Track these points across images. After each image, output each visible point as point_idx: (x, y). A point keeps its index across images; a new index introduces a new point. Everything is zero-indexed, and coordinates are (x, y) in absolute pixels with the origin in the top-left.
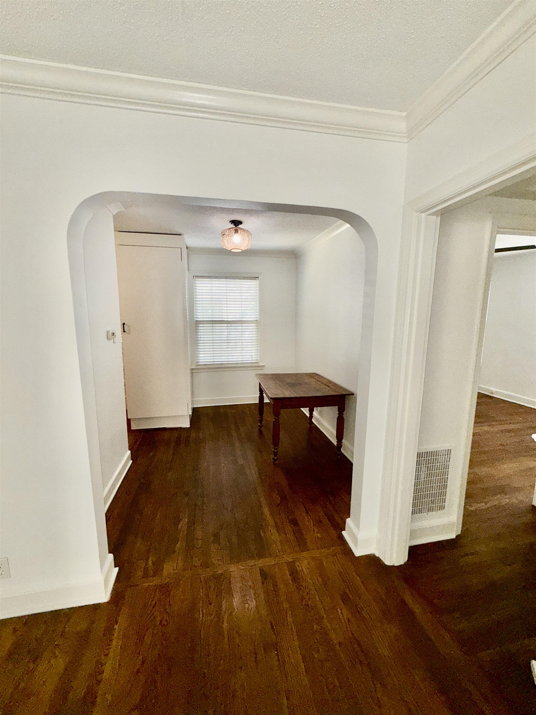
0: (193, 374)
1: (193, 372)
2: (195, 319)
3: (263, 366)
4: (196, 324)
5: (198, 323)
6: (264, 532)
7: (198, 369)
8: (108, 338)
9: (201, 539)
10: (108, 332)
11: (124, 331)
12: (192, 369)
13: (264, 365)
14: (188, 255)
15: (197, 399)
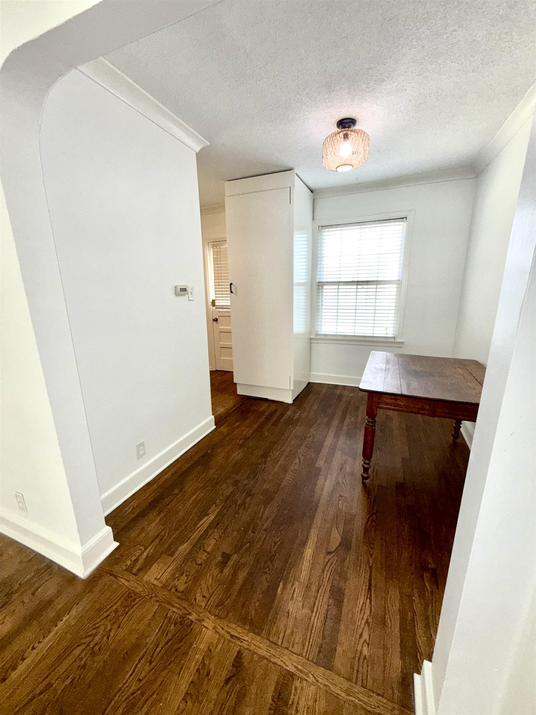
0: (312, 344)
1: (312, 341)
2: (318, 280)
3: (402, 343)
4: (318, 286)
5: (321, 285)
6: (284, 588)
7: (319, 339)
8: (177, 295)
9: (208, 553)
10: (176, 287)
11: (232, 292)
12: (311, 339)
13: (403, 341)
14: (314, 200)
15: (314, 373)
